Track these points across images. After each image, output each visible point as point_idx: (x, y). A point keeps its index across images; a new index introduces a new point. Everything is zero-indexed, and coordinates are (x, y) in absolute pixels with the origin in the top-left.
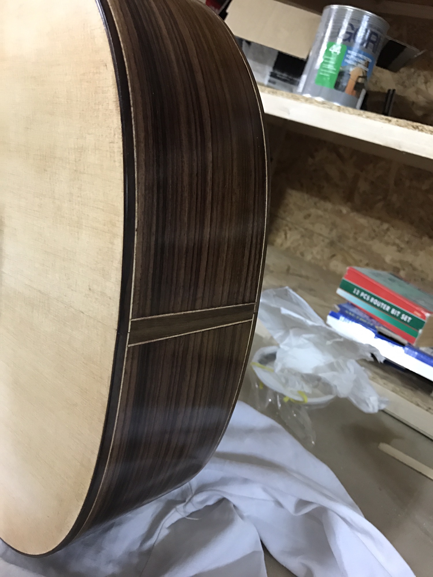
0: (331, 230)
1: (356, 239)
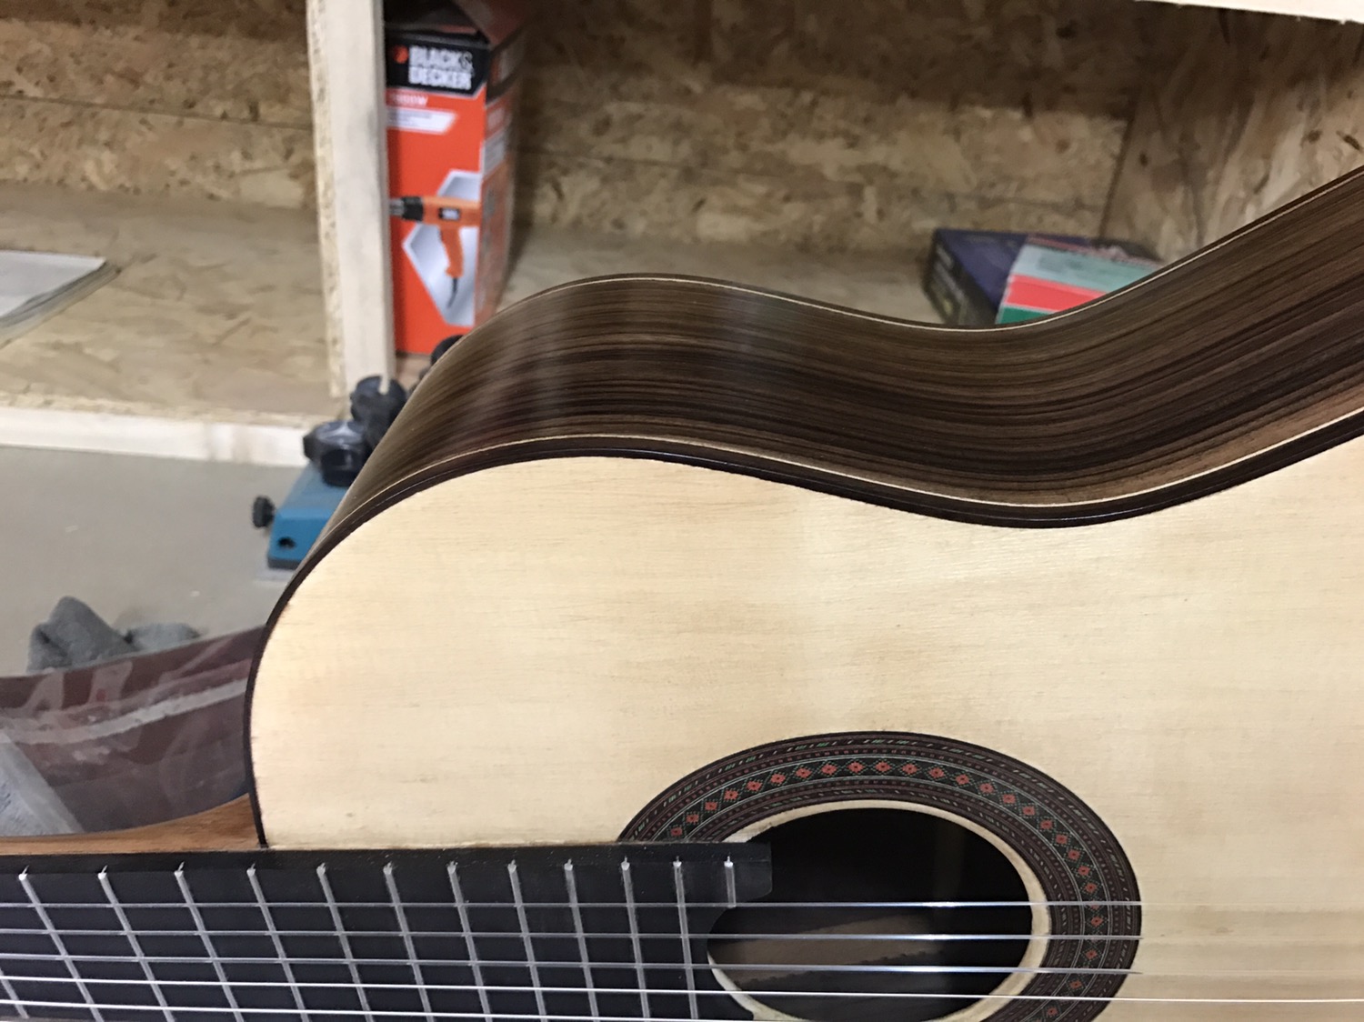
0: (676, 143)
1: (743, 148)
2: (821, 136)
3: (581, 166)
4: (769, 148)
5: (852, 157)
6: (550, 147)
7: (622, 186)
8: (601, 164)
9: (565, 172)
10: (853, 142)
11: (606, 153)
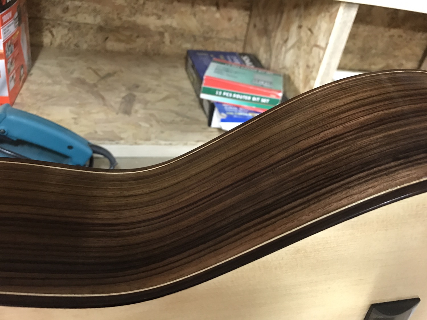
2: (148, 15)
3: (59, 24)
4: (129, 19)
5: (159, 23)
6: (46, 17)
7: (77, 32)
8: (67, 24)
9: (53, 27)
10: (159, 17)
11: (69, 20)
